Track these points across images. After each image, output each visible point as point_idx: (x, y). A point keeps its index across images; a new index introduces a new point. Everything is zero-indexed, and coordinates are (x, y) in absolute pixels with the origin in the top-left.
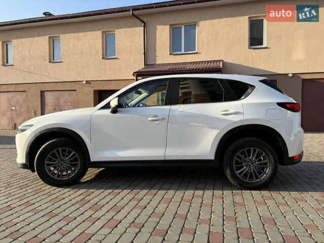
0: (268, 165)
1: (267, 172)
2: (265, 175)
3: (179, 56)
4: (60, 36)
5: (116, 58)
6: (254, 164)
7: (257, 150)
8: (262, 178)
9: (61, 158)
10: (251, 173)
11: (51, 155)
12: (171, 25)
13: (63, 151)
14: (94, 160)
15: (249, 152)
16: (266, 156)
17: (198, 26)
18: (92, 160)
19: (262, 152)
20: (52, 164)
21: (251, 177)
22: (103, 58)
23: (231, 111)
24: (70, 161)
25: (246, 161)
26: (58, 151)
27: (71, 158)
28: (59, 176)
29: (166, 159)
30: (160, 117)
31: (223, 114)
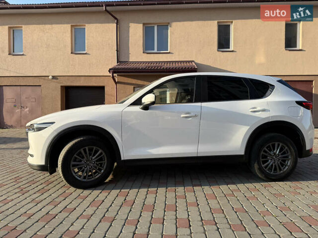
0: (290, 157)
1: (289, 164)
2: (287, 167)
3: (152, 55)
4: (22, 27)
5: (86, 54)
6: (278, 157)
7: (281, 144)
8: (285, 170)
9: (87, 157)
10: (275, 165)
11: (77, 155)
12: (144, 24)
13: (90, 150)
14: (126, 159)
15: (274, 146)
16: (288, 149)
17: (170, 27)
18: (122, 159)
19: (285, 146)
20: (78, 165)
21: (275, 169)
22: (72, 53)
23: (258, 109)
24: (97, 161)
25: (271, 155)
26: (85, 150)
27: (97, 157)
28: (85, 178)
29: (198, 155)
30: (192, 114)
31: (252, 111)
